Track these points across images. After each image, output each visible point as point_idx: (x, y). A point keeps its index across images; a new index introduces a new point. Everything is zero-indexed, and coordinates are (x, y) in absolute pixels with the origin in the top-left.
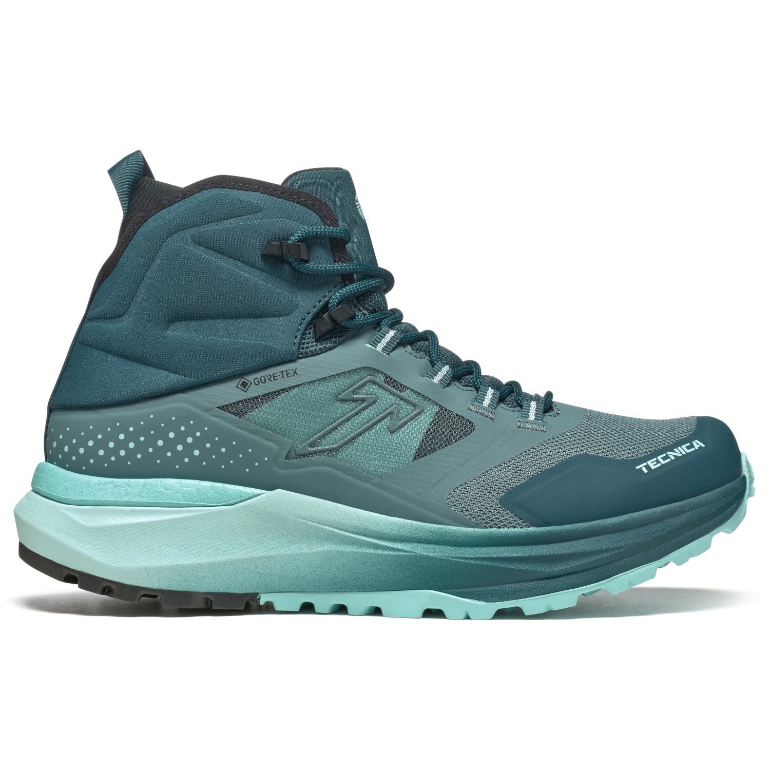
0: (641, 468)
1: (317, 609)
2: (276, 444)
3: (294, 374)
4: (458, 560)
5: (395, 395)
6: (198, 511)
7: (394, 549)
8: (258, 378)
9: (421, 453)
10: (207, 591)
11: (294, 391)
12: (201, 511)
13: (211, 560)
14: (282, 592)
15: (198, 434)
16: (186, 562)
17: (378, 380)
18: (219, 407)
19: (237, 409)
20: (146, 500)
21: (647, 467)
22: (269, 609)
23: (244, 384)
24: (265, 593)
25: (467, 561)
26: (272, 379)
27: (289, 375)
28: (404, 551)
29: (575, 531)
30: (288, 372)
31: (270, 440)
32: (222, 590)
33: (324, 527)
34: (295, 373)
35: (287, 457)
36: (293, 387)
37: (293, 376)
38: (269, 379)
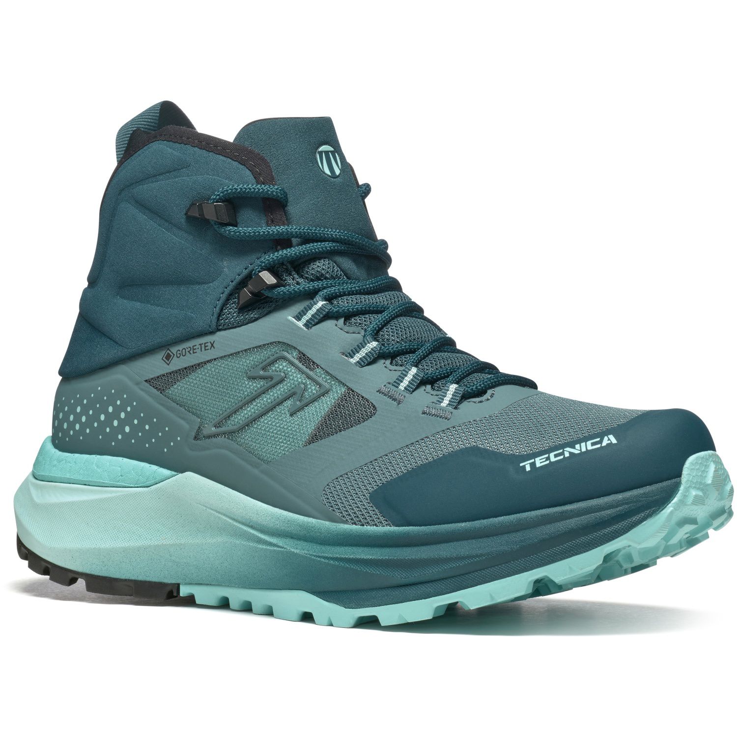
0: (525, 466)
1: (232, 605)
2: (188, 423)
3: (211, 347)
4: (319, 559)
5: (303, 372)
6: (118, 491)
7: (271, 544)
8: (180, 351)
9: (314, 438)
10: (127, 578)
11: (208, 366)
12: (121, 491)
13: (126, 544)
14: (201, 584)
15: (129, 409)
16: (103, 546)
17: (289, 356)
18: (146, 381)
19: (161, 383)
20: (80, 478)
21: (533, 465)
22: (190, 601)
23: (168, 357)
24: (186, 584)
25: (327, 561)
26: (191, 352)
27: (207, 348)
28: (278, 546)
29: (433, 534)
30: (206, 345)
31: (183, 419)
32: (141, 578)
33: (220, 515)
34: (212, 345)
35: (196, 438)
36: (208, 361)
37: (211, 349)
38: (189, 352)
